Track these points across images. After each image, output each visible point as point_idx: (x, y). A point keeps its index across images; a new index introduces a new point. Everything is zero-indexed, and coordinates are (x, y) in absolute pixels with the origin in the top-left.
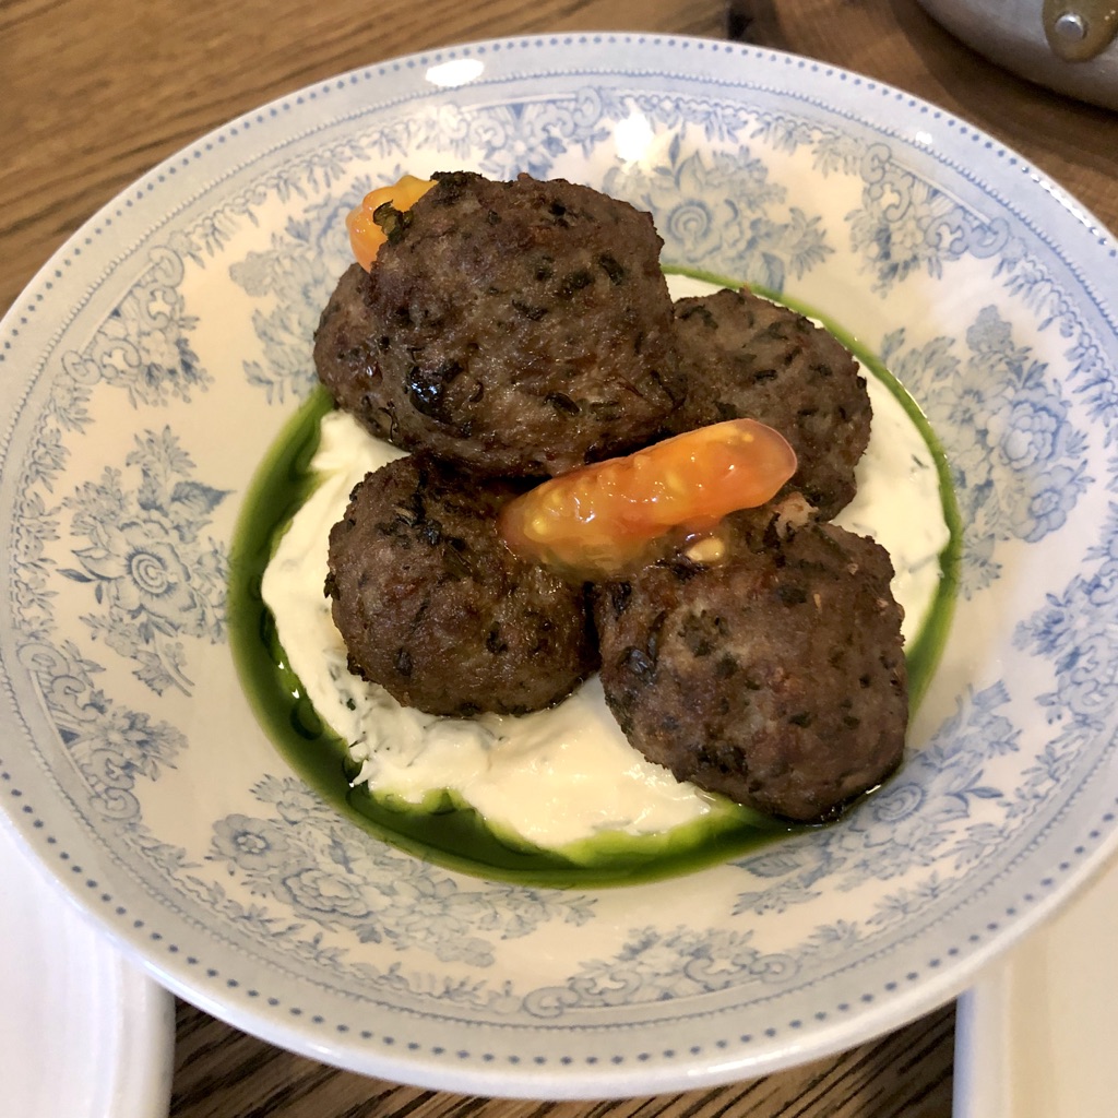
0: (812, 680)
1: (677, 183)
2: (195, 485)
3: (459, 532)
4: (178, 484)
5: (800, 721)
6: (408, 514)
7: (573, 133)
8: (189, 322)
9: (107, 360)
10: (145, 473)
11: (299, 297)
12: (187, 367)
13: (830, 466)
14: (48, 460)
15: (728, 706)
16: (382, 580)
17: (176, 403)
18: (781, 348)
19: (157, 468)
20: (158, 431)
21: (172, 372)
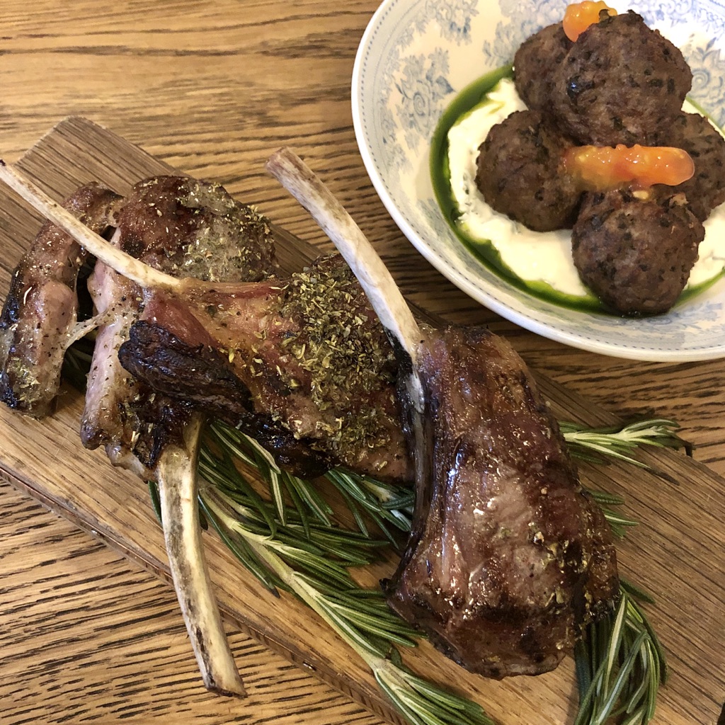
0: (655, 255)
1: (704, 59)
2: (446, 81)
3: (548, 147)
4: (441, 77)
5: (644, 268)
6: (532, 130)
7: (672, 14)
8: (475, 12)
9: (440, 11)
10: (433, 65)
11: (520, 25)
12: (465, 30)
13: (701, 203)
14: (406, 39)
15: (621, 251)
16: (511, 150)
17: (454, 43)
18: (707, 146)
19: (437, 66)
20: (444, 50)
21: (459, 30)
